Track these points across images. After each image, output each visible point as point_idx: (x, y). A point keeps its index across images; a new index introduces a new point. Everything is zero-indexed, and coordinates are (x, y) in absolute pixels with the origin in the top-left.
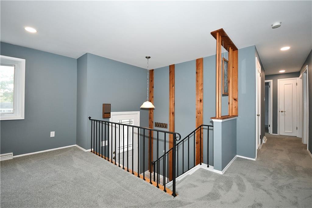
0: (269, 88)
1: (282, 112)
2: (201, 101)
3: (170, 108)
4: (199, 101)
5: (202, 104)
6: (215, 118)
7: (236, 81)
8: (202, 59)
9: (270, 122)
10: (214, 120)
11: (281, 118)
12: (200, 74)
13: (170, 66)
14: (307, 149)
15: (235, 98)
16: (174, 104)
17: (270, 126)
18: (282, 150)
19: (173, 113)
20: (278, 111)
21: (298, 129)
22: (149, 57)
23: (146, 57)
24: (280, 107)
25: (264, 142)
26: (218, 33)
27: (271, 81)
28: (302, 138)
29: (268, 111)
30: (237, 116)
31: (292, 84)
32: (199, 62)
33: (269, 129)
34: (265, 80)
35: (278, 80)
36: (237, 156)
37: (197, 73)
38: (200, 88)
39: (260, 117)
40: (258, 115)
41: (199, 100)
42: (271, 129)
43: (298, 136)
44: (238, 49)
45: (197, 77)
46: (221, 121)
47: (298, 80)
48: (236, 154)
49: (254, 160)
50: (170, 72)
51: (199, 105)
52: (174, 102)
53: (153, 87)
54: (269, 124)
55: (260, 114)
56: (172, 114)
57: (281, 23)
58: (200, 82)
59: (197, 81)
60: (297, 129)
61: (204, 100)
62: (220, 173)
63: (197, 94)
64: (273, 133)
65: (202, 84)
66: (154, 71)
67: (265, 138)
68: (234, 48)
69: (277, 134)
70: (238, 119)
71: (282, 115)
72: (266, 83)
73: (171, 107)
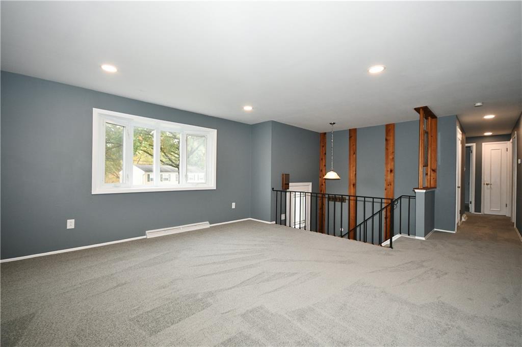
0: (471, 154)
1: (487, 184)
2: (391, 171)
3: (350, 179)
4: (389, 172)
5: (392, 174)
6: (418, 189)
7: (435, 150)
8: (394, 125)
9: (472, 198)
10: (416, 191)
11: (486, 192)
12: (391, 142)
13: (350, 130)
14: (514, 226)
15: (433, 169)
16: (356, 174)
17: (471, 203)
18: (485, 227)
19: (354, 185)
20: (482, 183)
21: (508, 205)
22: (334, 123)
23: (331, 124)
24: (486, 178)
25: (463, 220)
26: (421, 110)
27: (474, 145)
28: (510, 218)
29: (469, 183)
30: (436, 188)
31: (500, 150)
32: (389, 129)
33: (470, 207)
34: (466, 143)
35: (483, 144)
36: (435, 230)
37: (386, 140)
38: (391, 157)
39: (460, 189)
40: (458, 187)
41: (389, 170)
42: (472, 207)
43: (507, 216)
44: (438, 117)
45: (387, 144)
46: (424, 191)
47: (509, 144)
48: (434, 228)
49: (454, 232)
50: (350, 137)
51: (390, 177)
52: (354, 173)
53: (325, 154)
54: (470, 200)
55: (460, 185)
56: (352, 186)
57: (483, 103)
58: (391, 150)
59: (387, 149)
60: (506, 206)
61: (397, 171)
62: (423, 239)
63: (387, 163)
64: (475, 212)
65: (393, 152)
66: (327, 135)
67: (465, 215)
68: (434, 117)
69: (480, 212)
70: (437, 191)
71: (488, 188)
72: (467, 147)
73: (352, 178)
